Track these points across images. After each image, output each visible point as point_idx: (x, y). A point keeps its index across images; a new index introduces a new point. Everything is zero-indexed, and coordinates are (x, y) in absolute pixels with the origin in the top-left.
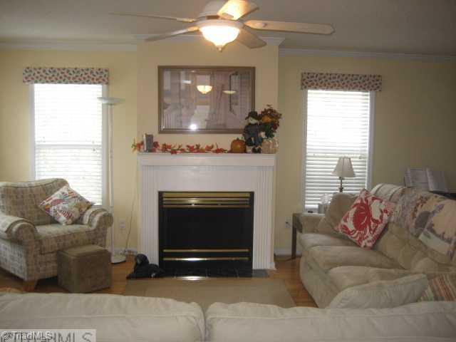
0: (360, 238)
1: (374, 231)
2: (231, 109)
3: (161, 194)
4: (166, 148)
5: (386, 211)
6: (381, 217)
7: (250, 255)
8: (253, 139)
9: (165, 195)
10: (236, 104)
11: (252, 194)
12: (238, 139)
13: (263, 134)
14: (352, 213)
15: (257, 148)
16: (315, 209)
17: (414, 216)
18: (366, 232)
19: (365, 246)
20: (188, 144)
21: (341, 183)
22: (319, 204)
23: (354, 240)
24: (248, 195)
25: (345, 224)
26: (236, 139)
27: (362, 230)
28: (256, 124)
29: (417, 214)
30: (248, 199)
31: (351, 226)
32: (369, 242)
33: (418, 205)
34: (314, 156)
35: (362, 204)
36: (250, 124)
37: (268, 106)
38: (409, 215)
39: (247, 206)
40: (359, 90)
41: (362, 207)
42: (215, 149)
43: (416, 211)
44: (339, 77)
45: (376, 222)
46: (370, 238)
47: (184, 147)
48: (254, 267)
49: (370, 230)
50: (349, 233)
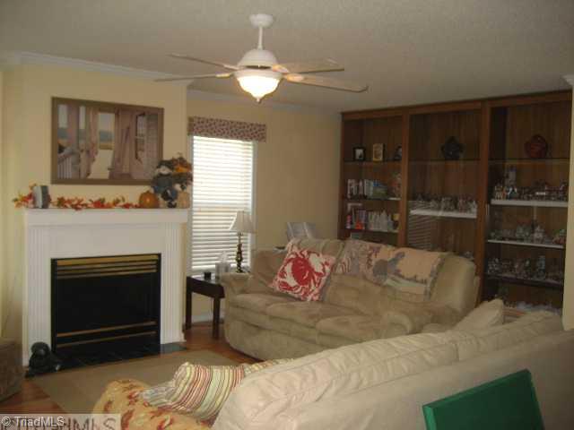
0: (305, 293)
1: (319, 284)
2: (137, 157)
3: (54, 262)
4: (62, 203)
5: (327, 264)
6: (324, 270)
7: (157, 328)
8: (169, 192)
9: (59, 263)
10: (143, 150)
11: (159, 255)
12: (148, 192)
13: (178, 187)
14: (288, 268)
15: (173, 203)
16: (212, 269)
17: (369, 266)
18: (310, 286)
19: (312, 300)
20: (90, 198)
21: (240, 240)
22: (216, 264)
23: (296, 296)
24: (156, 257)
25: (284, 280)
26: (145, 191)
27: (306, 284)
28: (168, 175)
29: (373, 263)
30: (154, 262)
31: (292, 282)
32: (315, 295)
33: (370, 255)
34: (200, 211)
35: (298, 258)
36: (161, 175)
37: (179, 153)
38: (363, 266)
39: (154, 271)
40: (237, 138)
41: (299, 262)
42: (122, 203)
43: (370, 260)
44: (228, 124)
45: (319, 274)
46: (316, 291)
47: (86, 201)
48: (162, 342)
49: (315, 283)
50: (291, 289)
